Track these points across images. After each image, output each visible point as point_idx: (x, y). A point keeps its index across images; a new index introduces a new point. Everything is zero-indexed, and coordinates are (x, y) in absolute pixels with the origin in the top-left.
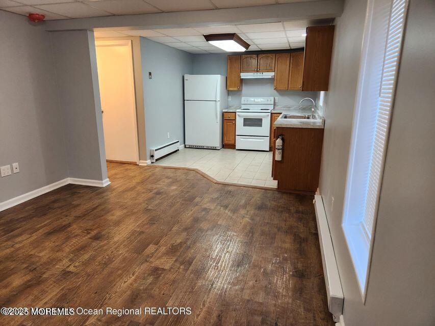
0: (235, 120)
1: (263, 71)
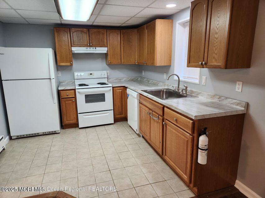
0: (75, 97)
1: (96, 46)
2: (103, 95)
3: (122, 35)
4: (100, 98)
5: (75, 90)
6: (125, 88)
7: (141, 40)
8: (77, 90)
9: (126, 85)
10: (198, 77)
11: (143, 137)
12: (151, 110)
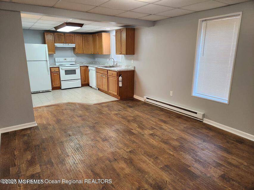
0: (59, 72)
1: (68, 43)
2: (75, 71)
3: (83, 37)
4: (73, 72)
5: (59, 67)
6: (87, 67)
7: (94, 40)
8: (60, 68)
9: (87, 65)
10: (121, 59)
11: (99, 89)
12: (103, 74)
